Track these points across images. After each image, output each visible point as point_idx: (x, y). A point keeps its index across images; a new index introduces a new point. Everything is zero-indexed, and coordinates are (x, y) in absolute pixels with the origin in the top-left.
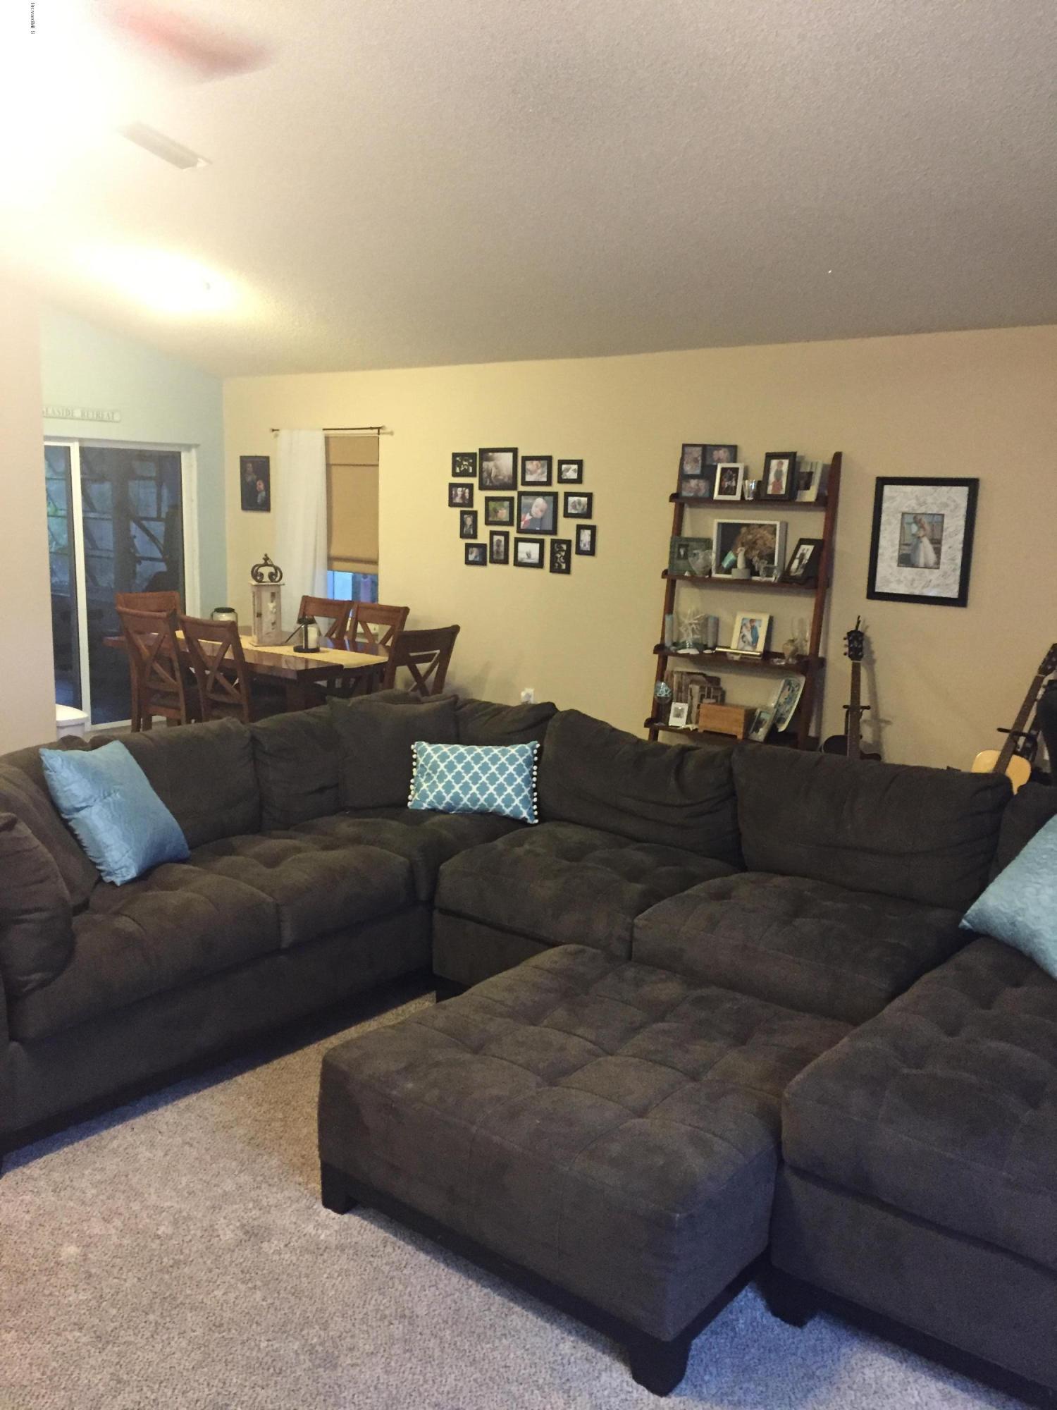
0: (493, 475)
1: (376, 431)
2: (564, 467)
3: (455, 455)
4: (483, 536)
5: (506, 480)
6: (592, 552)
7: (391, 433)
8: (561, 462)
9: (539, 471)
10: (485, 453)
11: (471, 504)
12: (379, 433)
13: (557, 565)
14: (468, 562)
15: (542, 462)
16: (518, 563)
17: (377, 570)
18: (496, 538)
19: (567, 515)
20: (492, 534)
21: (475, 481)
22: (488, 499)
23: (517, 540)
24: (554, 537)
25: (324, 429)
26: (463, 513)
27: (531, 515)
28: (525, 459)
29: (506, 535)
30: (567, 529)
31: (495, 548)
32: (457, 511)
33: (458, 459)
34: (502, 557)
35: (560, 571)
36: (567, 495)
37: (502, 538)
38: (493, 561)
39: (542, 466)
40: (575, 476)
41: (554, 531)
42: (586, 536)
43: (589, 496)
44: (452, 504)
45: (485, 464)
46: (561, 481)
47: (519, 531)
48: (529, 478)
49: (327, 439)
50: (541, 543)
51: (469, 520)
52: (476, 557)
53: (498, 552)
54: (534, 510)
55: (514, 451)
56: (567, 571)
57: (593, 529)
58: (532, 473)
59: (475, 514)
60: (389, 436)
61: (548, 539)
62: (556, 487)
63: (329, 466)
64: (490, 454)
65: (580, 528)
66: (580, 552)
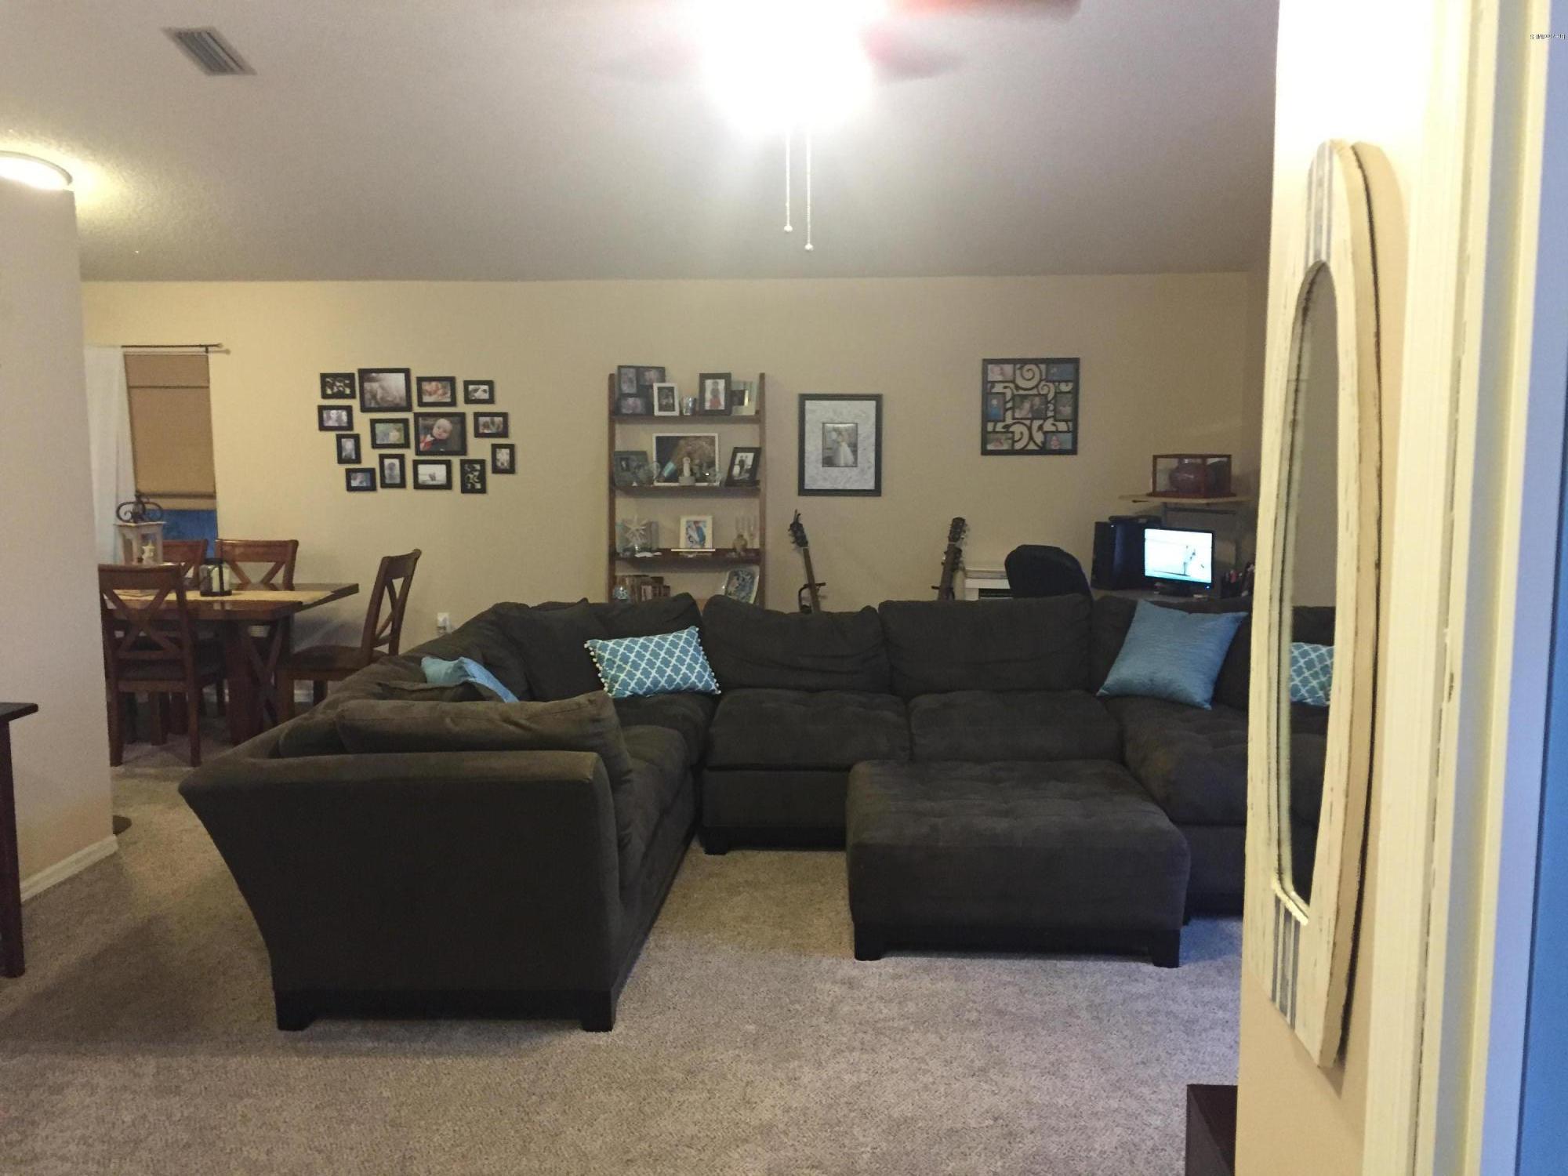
0: (379, 397)
1: (204, 349)
2: (471, 387)
3: (323, 376)
4: (370, 458)
5: (398, 401)
6: (511, 469)
7: (227, 352)
8: (467, 383)
9: (440, 392)
10: (365, 374)
11: (350, 425)
12: (207, 351)
13: (469, 485)
14: (350, 488)
15: (444, 383)
16: (418, 486)
17: (214, 504)
18: (387, 462)
19: (478, 435)
20: (382, 457)
21: (355, 404)
22: (373, 422)
23: (416, 463)
24: (463, 458)
25: (123, 346)
26: (339, 438)
27: (432, 436)
28: (420, 380)
29: (401, 458)
30: (479, 449)
31: (387, 472)
32: (332, 435)
33: (328, 380)
34: (398, 481)
35: (474, 491)
36: (477, 415)
37: (396, 462)
38: (384, 485)
39: (444, 387)
40: (486, 396)
41: (463, 450)
42: (503, 456)
43: (505, 415)
44: (322, 427)
45: (367, 385)
46: (468, 400)
47: (418, 452)
48: (426, 399)
49: (126, 356)
50: (448, 464)
51: (349, 445)
52: (361, 482)
53: (391, 476)
54: (436, 431)
55: (406, 372)
56: (483, 491)
57: (511, 447)
58: (430, 394)
59: (357, 438)
60: (224, 356)
61: (456, 461)
62: (461, 407)
63: (130, 388)
64: (374, 375)
65: (495, 447)
66: (496, 470)
